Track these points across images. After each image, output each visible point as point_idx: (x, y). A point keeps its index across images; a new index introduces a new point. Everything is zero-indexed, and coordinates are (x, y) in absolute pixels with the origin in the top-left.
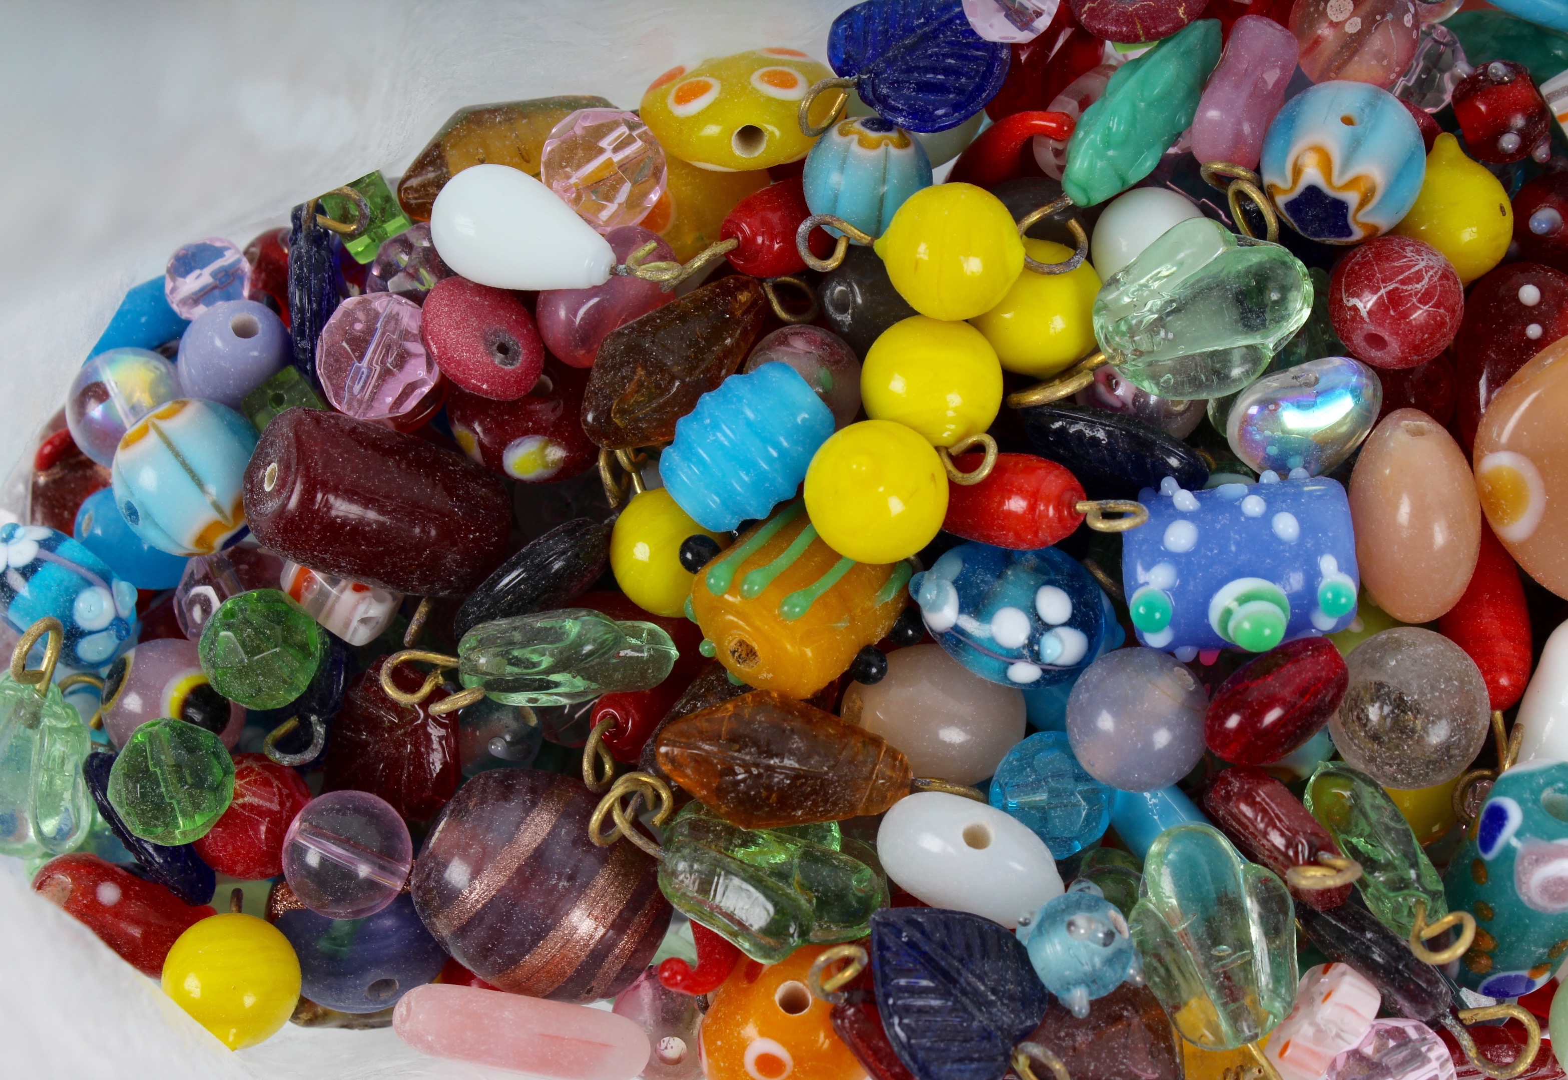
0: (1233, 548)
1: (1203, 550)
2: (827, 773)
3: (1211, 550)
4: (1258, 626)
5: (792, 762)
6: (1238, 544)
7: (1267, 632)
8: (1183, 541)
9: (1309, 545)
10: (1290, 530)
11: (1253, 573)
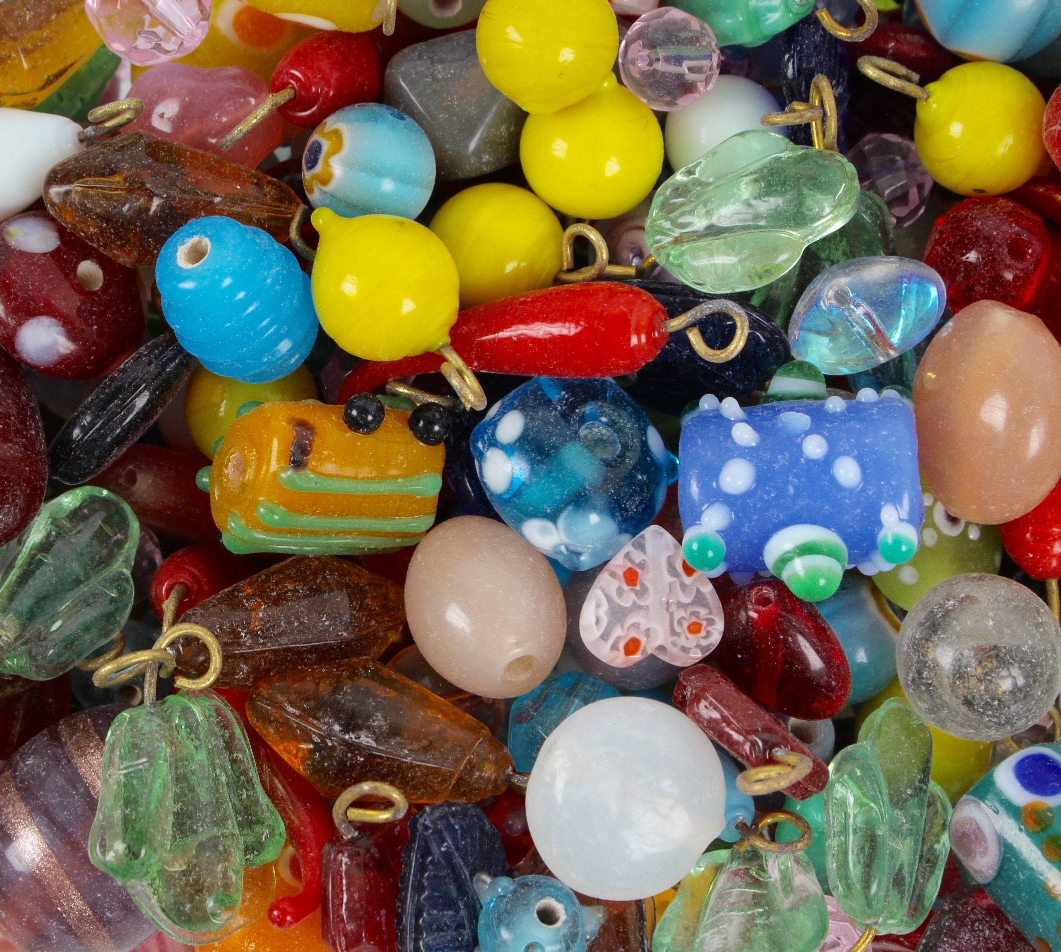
0: (791, 491)
1: (759, 493)
2: (406, 756)
3: (768, 493)
4: (813, 574)
5: (369, 740)
6: (796, 488)
7: (822, 582)
8: (740, 483)
9: (870, 493)
10: (851, 476)
11: (811, 520)
